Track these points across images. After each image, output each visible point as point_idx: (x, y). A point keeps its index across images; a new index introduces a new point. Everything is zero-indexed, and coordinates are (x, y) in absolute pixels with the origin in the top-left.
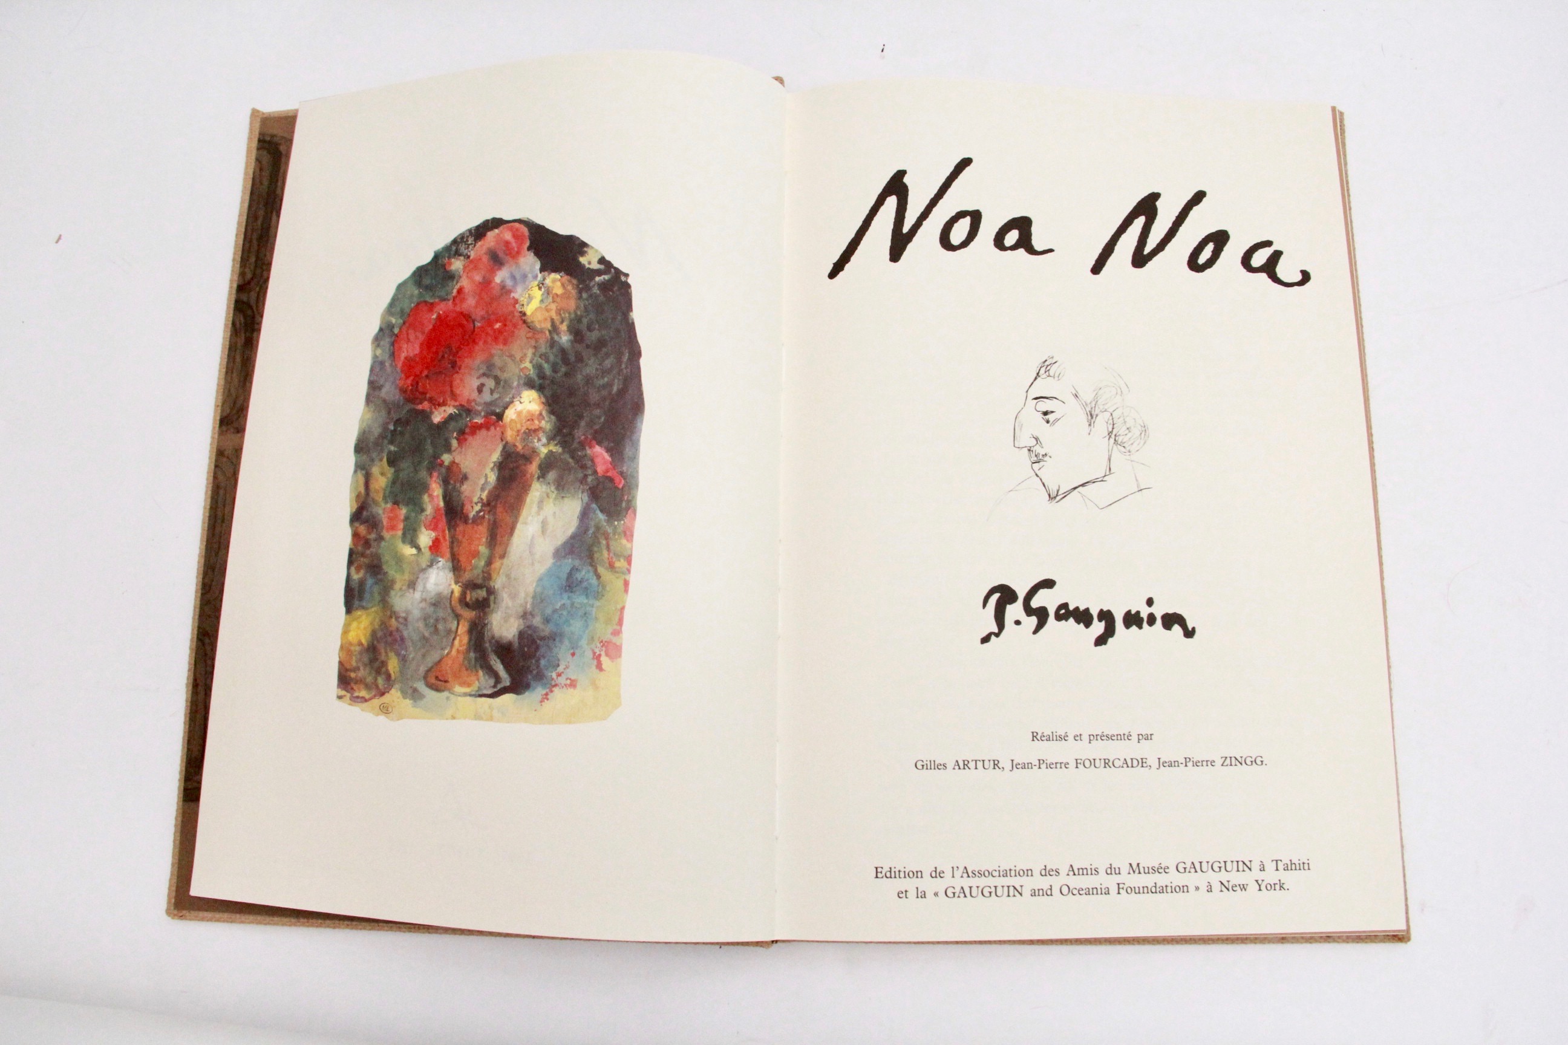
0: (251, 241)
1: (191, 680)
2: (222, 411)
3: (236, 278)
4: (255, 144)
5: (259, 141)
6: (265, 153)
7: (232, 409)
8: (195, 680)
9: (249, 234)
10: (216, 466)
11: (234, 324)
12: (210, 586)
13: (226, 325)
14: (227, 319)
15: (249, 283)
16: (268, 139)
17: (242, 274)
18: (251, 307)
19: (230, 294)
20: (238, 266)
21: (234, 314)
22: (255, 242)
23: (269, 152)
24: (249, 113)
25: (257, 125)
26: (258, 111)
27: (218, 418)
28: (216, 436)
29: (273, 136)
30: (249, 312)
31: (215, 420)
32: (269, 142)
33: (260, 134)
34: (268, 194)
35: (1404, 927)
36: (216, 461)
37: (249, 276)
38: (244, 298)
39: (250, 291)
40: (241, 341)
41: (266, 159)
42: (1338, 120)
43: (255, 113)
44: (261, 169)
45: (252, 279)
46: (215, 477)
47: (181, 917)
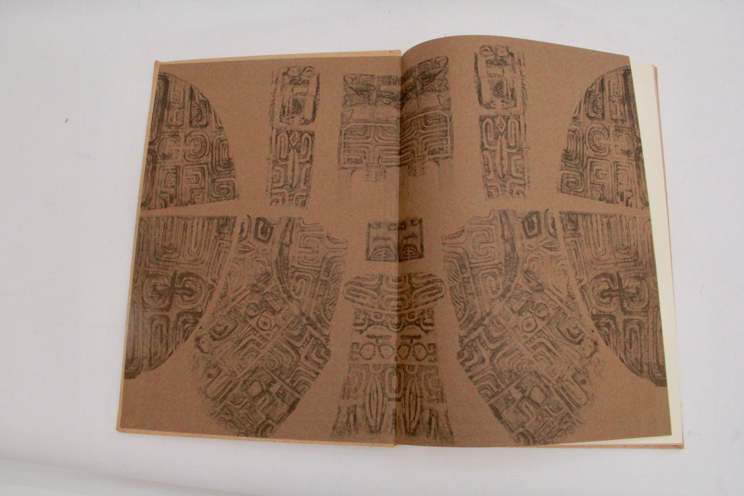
0: (155, 122)
1: (128, 323)
2: (142, 200)
3: (148, 138)
4: (157, 77)
5: (159, 75)
6: (161, 81)
7: (146, 200)
8: (130, 323)
9: (154, 117)
10: (139, 225)
11: (147, 160)
12: (137, 280)
13: (144, 161)
14: (144, 157)
15: (154, 141)
16: (163, 74)
17: (151, 137)
18: (155, 152)
19: (145, 145)
20: (149, 133)
21: (148, 156)
22: (157, 123)
23: (163, 80)
24: (154, 62)
25: (158, 68)
26: (158, 62)
27: (140, 203)
28: (139, 211)
29: (165, 73)
30: (155, 154)
31: (138, 204)
32: (164, 76)
33: (159, 72)
34: (163, 100)
35: (681, 442)
36: (139, 222)
37: (154, 137)
38: (152, 148)
39: (155, 144)
40: (151, 167)
41: (162, 83)
43: (157, 63)
44: (160, 88)
45: (156, 139)
46: (139, 230)
47: (123, 431)
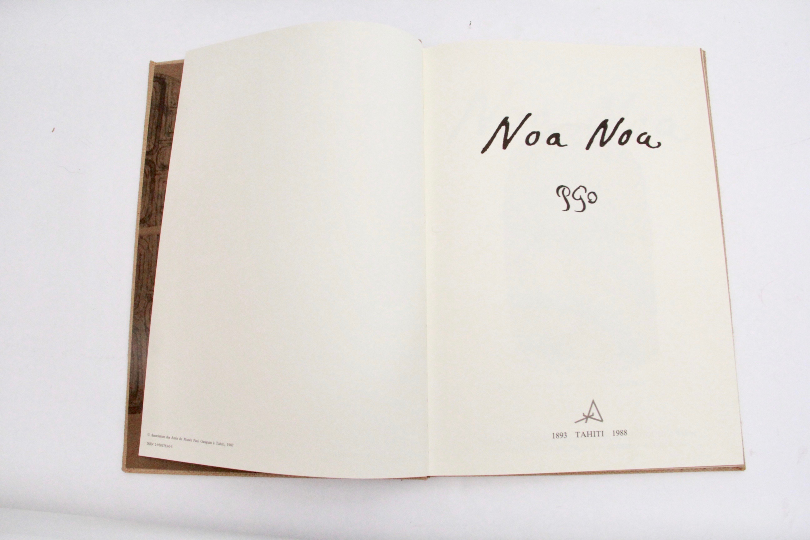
0: (152, 129)
1: (130, 353)
2: (141, 216)
3: (145, 148)
4: (152, 79)
5: (154, 77)
6: (158, 83)
7: (146, 215)
8: (132, 352)
9: (151, 126)
10: (139, 244)
11: (145, 171)
12: (138, 305)
13: (141, 172)
14: (141, 169)
15: (152, 150)
16: (159, 76)
17: (148, 146)
18: (153, 163)
19: (143, 156)
20: (146, 142)
21: (145, 167)
22: (155, 130)
23: (159, 83)
24: (149, 63)
25: (153, 69)
27: (139, 219)
28: (138, 229)
29: (161, 75)
30: (153, 165)
31: (137, 221)
32: (160, 78)
33: (155, 74)
34: (160, 104)
35: (742, 463)
36: (139, 241)
37: (152, 146)
38: (150, 158)
39: (152, 154)
40: (149, 179)
41: (158, 86)
42: (703, 54)
43: (152, 63)
44: (156, 92)
45: (154, 148)
46: (139, 250)
47: (130, 472)
